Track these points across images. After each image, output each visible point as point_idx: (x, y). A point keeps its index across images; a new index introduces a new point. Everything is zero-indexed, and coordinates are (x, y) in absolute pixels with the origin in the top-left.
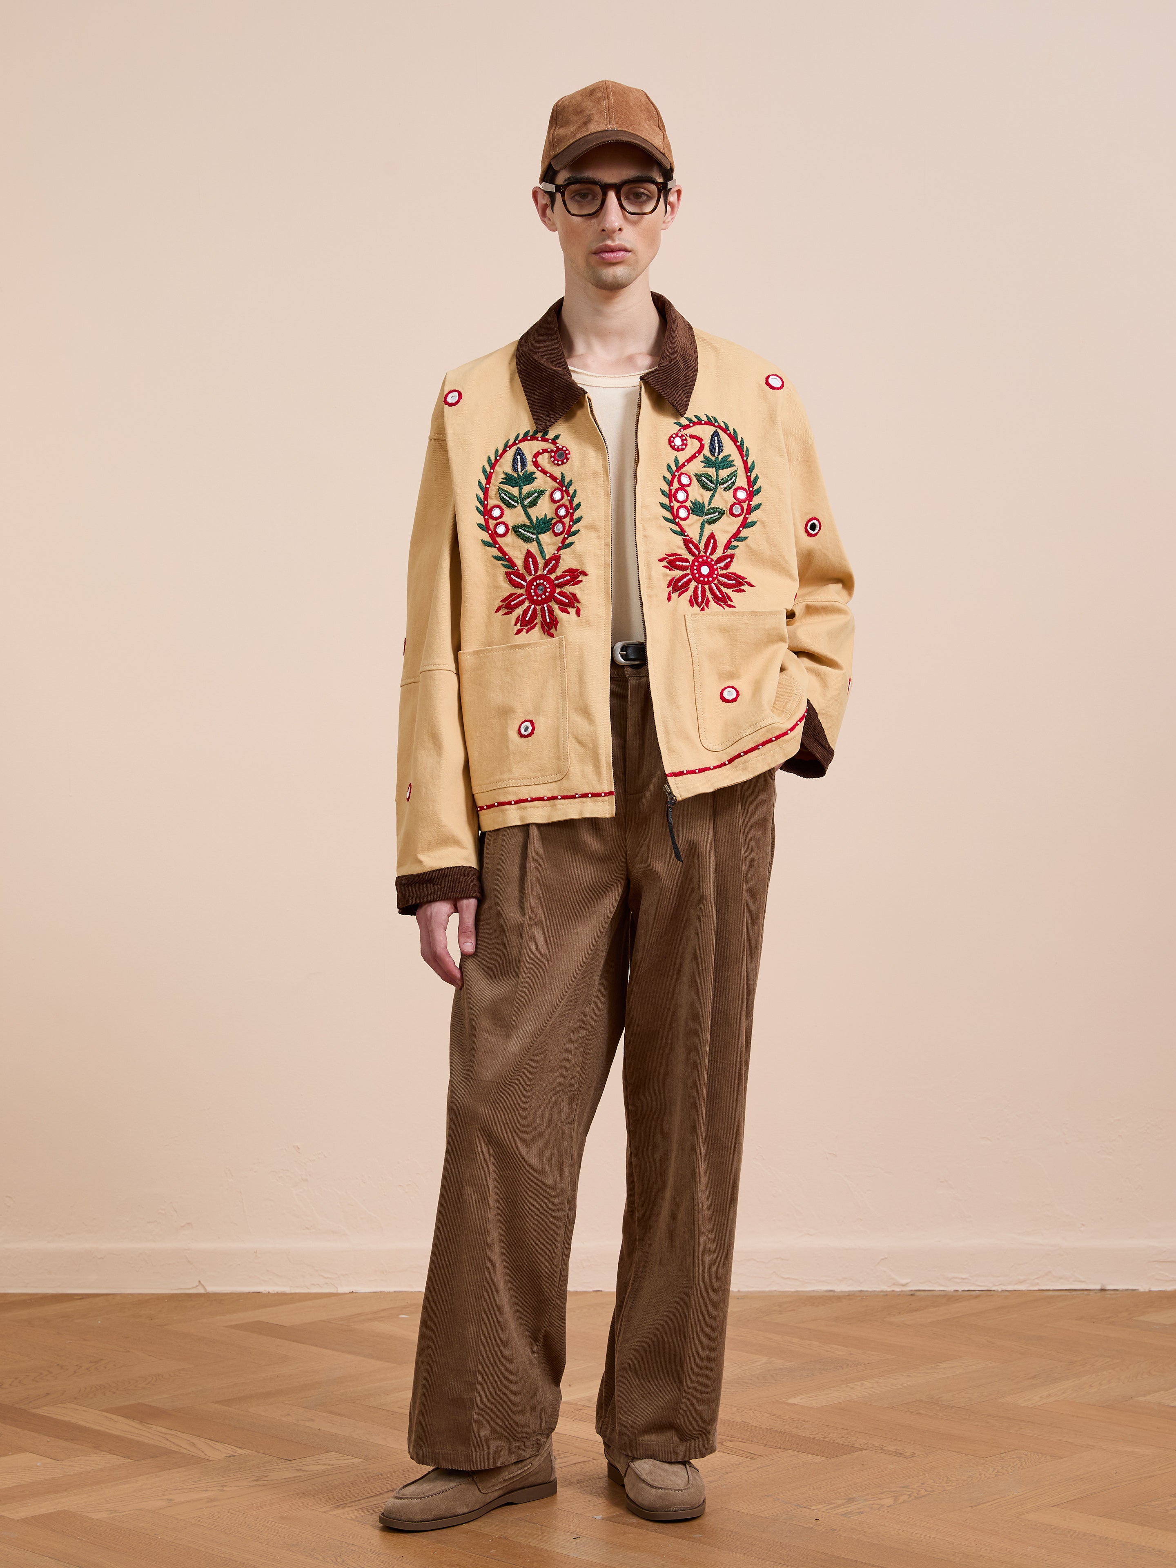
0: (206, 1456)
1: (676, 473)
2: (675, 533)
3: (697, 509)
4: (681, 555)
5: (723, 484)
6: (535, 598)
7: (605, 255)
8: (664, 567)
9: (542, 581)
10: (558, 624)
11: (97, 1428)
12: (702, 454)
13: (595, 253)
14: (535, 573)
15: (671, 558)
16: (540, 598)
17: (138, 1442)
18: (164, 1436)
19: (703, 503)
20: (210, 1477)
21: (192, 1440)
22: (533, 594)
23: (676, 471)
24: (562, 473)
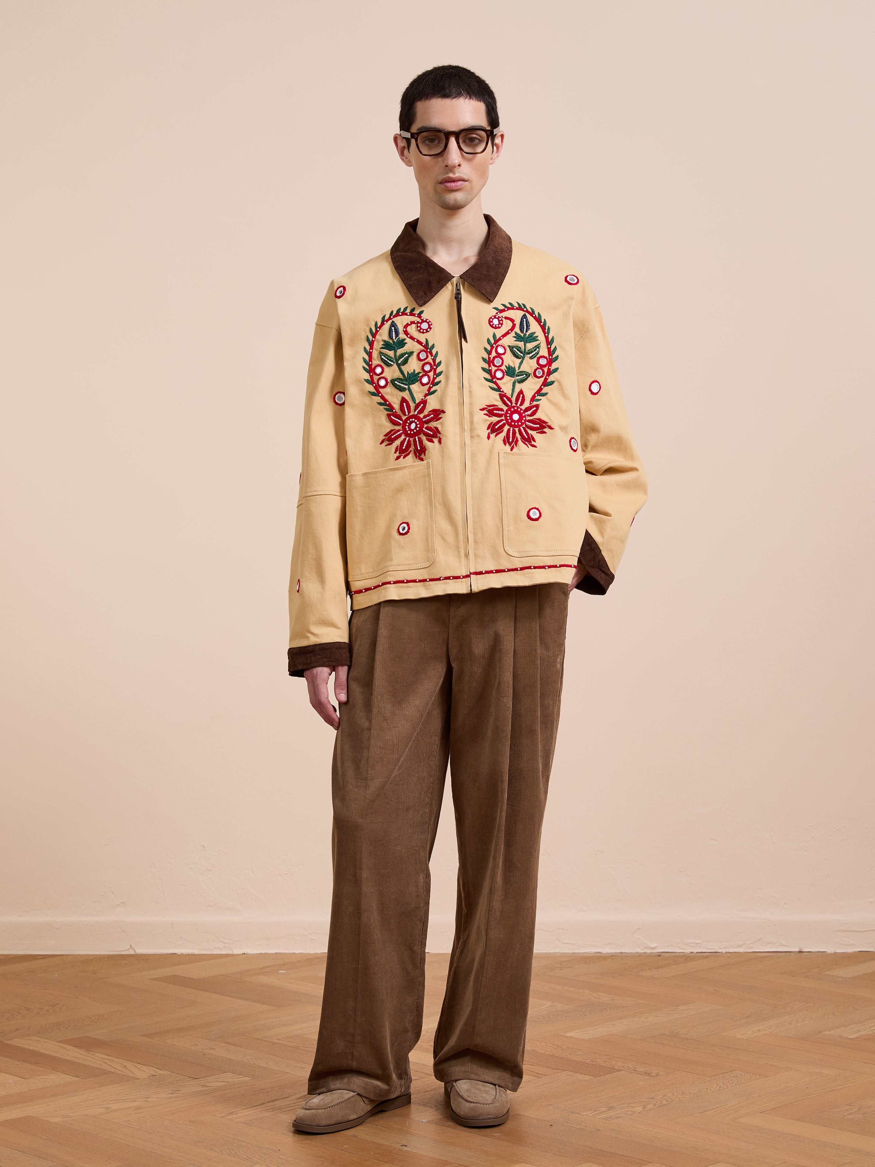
0: (135, 1076)
1: (494, 346)
2: (493, 390)
3: (510, 372)
4: (498, 406)
5: (529, 353)
6: (409, 432)
7: (448, 184)
8: (485, 414)
9: (413, 420)
10: (426, 451)
11: (54, 1054)
12: (514, 331)
13: (441, 183)
14: (409, 414)
15: (490, 408)
16: (412, 432)
17: (84, 1065)
18: (104, 1060)
19: (515, 368)
20: (138, 1091)
21: (125, 1064)
22: (408, 429)
23: (494, 344)
24: (426, 339)
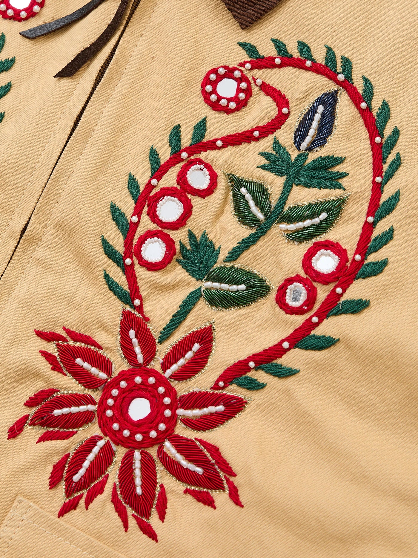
1: (184, 155)
2: (111, 289)
4: (100, 348)
5: (289, 219)
8: (45, 354)
12: (270, 138)
15: (71, 343)
19: (218, 252)
23: (186, 150)
